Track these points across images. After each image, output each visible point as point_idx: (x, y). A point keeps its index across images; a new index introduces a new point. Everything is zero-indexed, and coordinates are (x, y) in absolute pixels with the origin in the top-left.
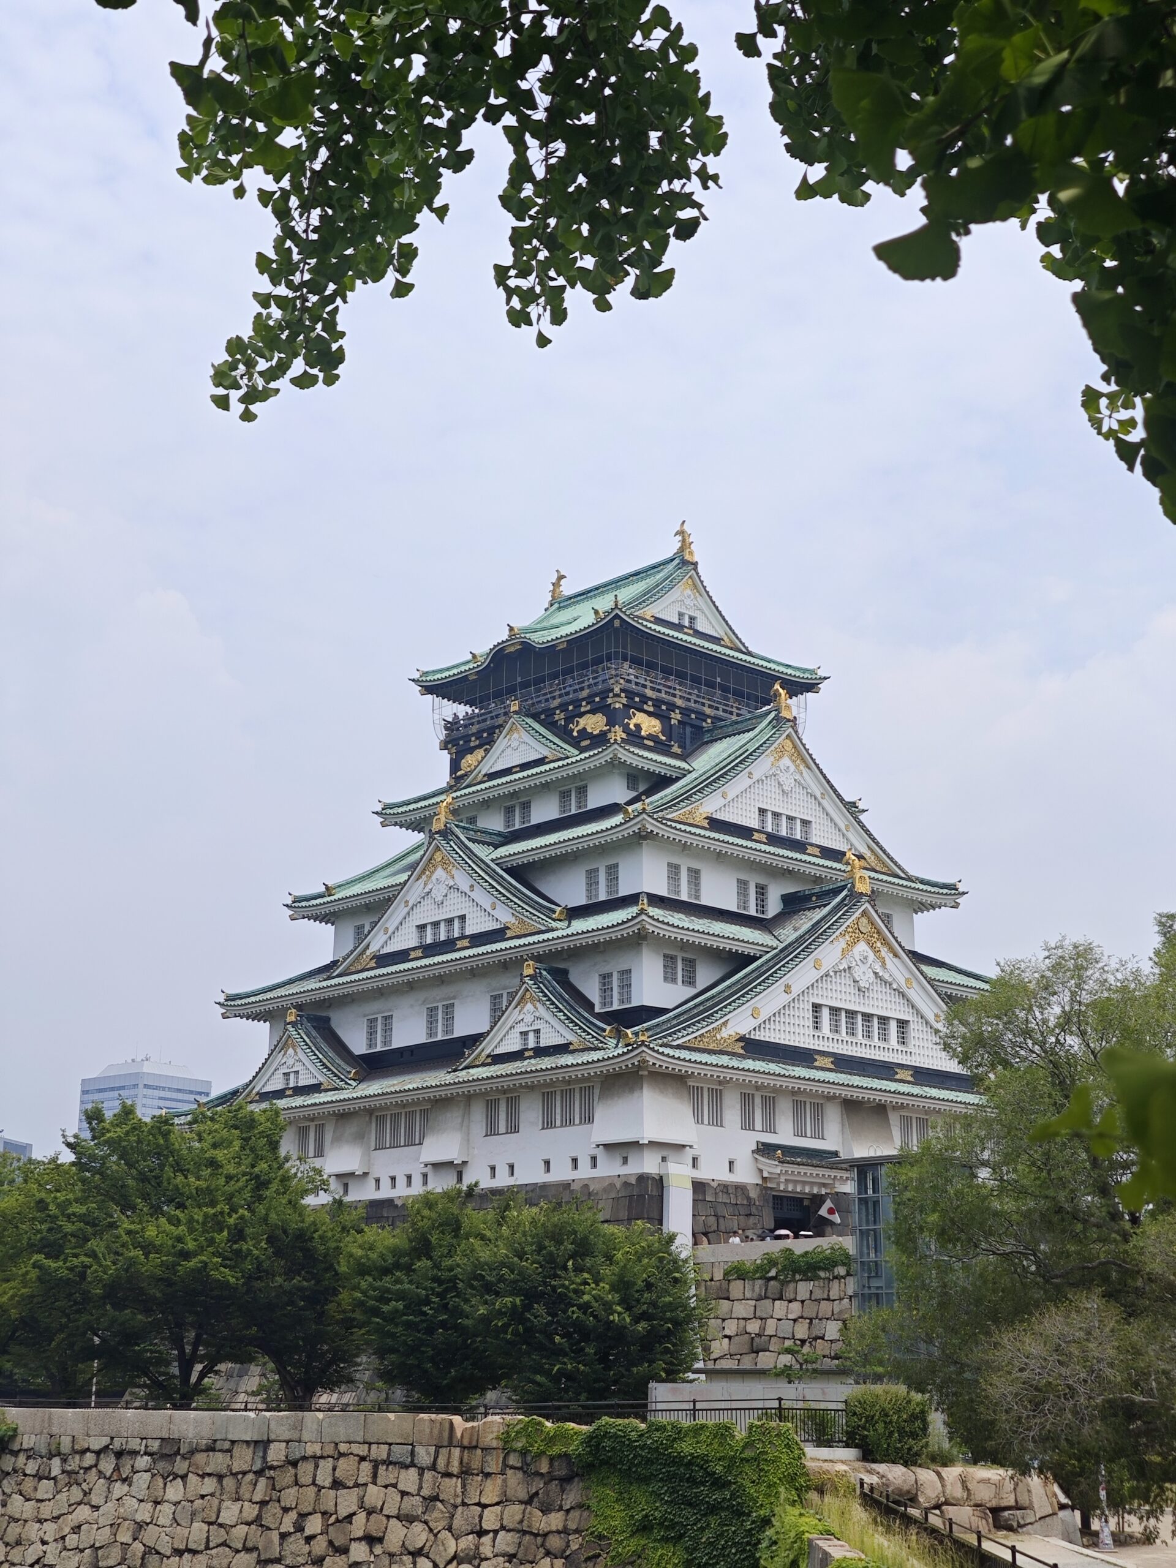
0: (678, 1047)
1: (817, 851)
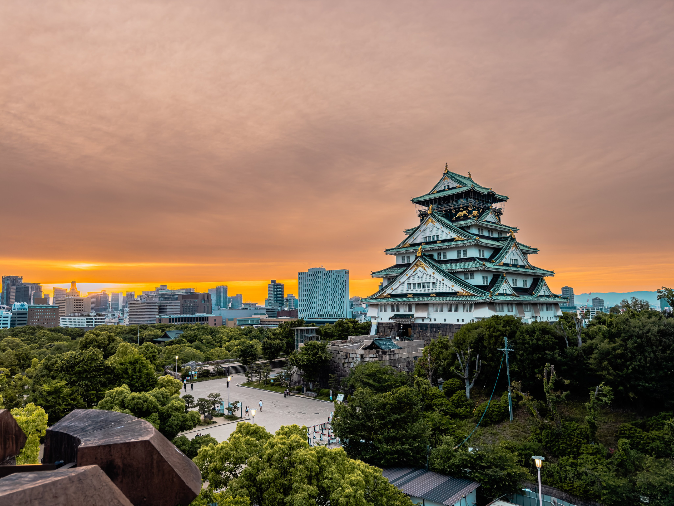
1: (440, 242)
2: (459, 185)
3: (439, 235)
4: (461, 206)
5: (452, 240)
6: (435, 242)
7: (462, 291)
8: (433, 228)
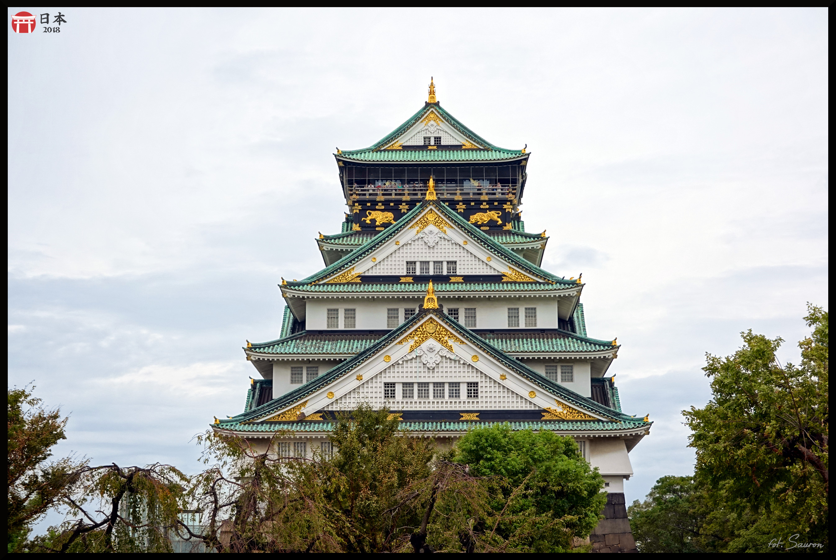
0: (262, 423)
1: (460, 279)
2: (472, 144)
3: (455, 262)
4: (484, 197)
5: (497, 279)
6: (444, 279)
7: (559, 409)
8: (437, 239)
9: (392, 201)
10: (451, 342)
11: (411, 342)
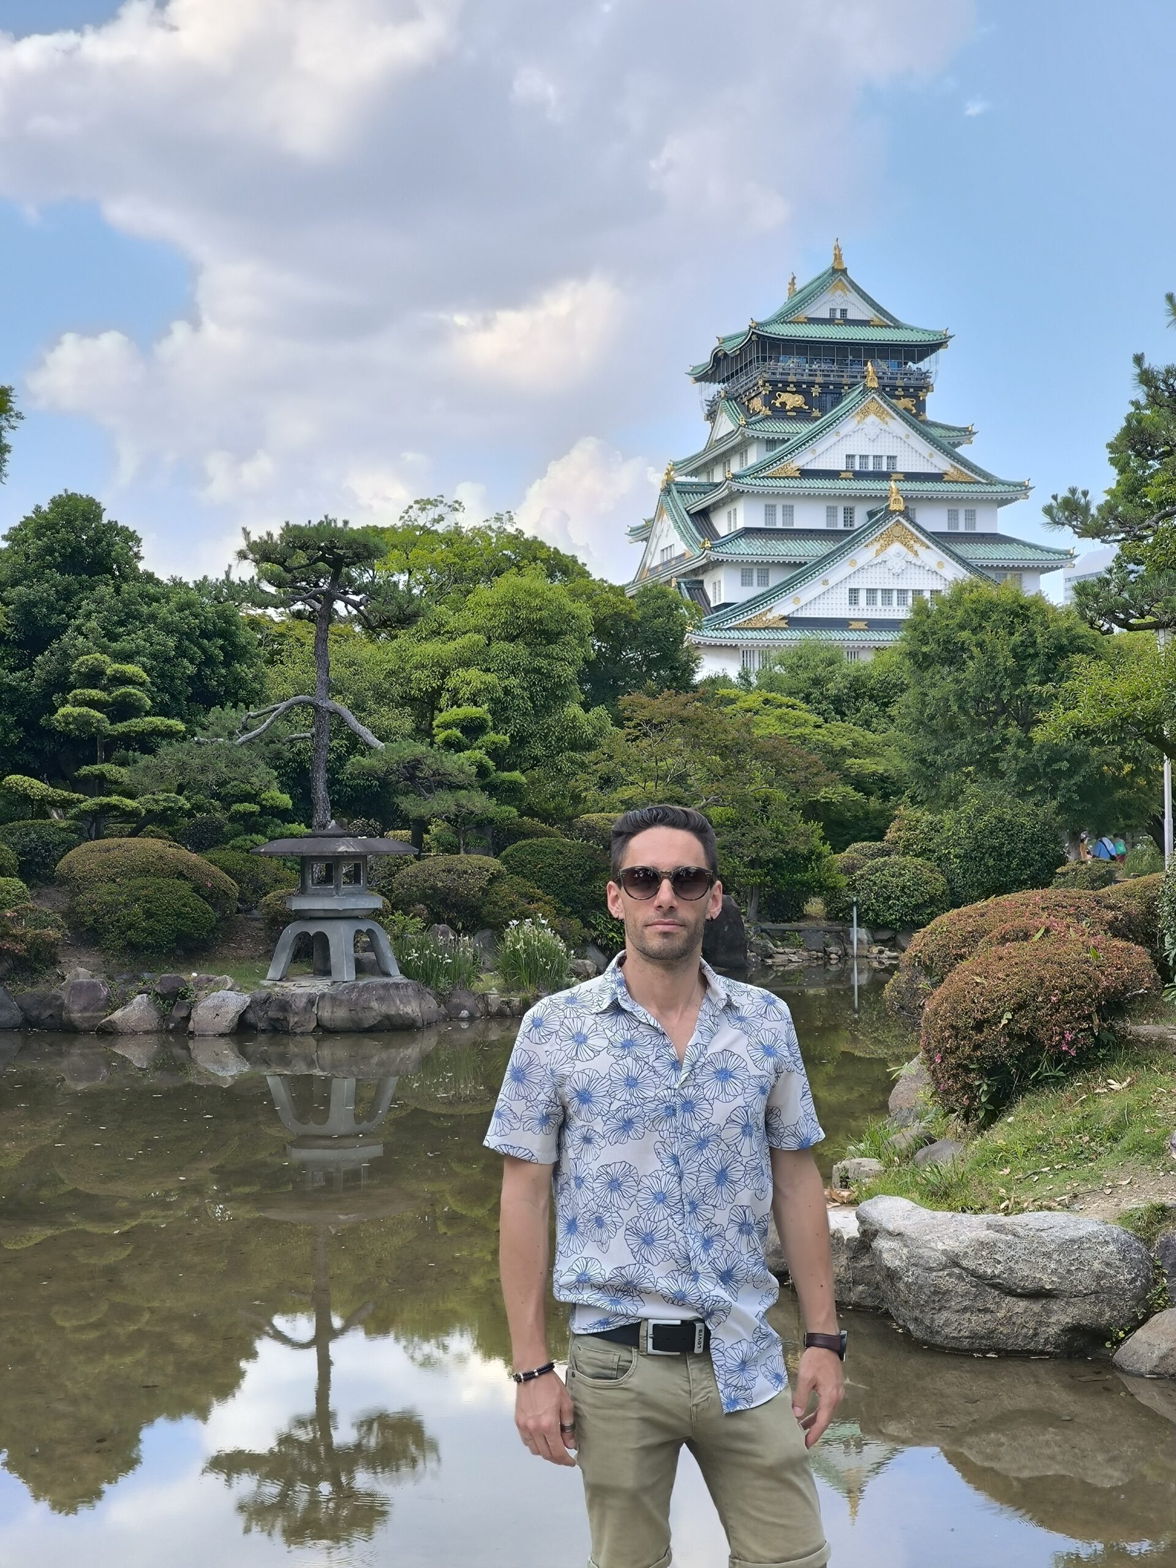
1: (901, 477)
2: (881, 320)
3: (894, 457)
5: (937, 477)
6: (885, 476)
8: (878, 431)
9: (804, 383)
10: (917, 547)
11: (877, 546)
